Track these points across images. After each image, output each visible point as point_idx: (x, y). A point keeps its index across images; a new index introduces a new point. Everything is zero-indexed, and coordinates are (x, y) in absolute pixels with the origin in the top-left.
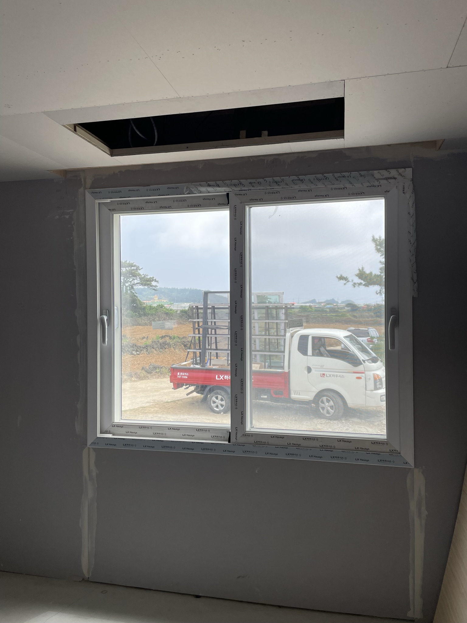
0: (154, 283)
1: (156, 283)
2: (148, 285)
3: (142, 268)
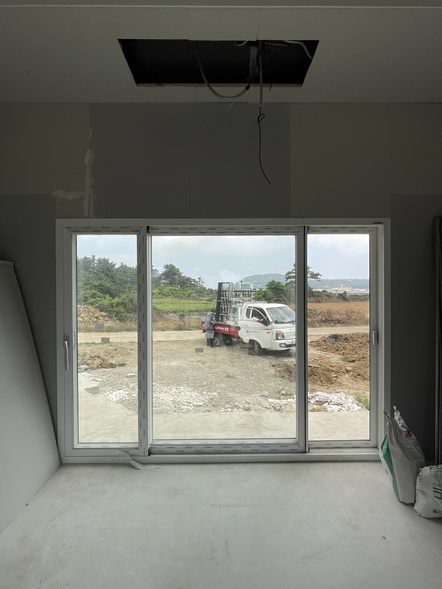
0: (319, 277)
1: (320, 276)
2: (314, 278)
3: (311, 268)
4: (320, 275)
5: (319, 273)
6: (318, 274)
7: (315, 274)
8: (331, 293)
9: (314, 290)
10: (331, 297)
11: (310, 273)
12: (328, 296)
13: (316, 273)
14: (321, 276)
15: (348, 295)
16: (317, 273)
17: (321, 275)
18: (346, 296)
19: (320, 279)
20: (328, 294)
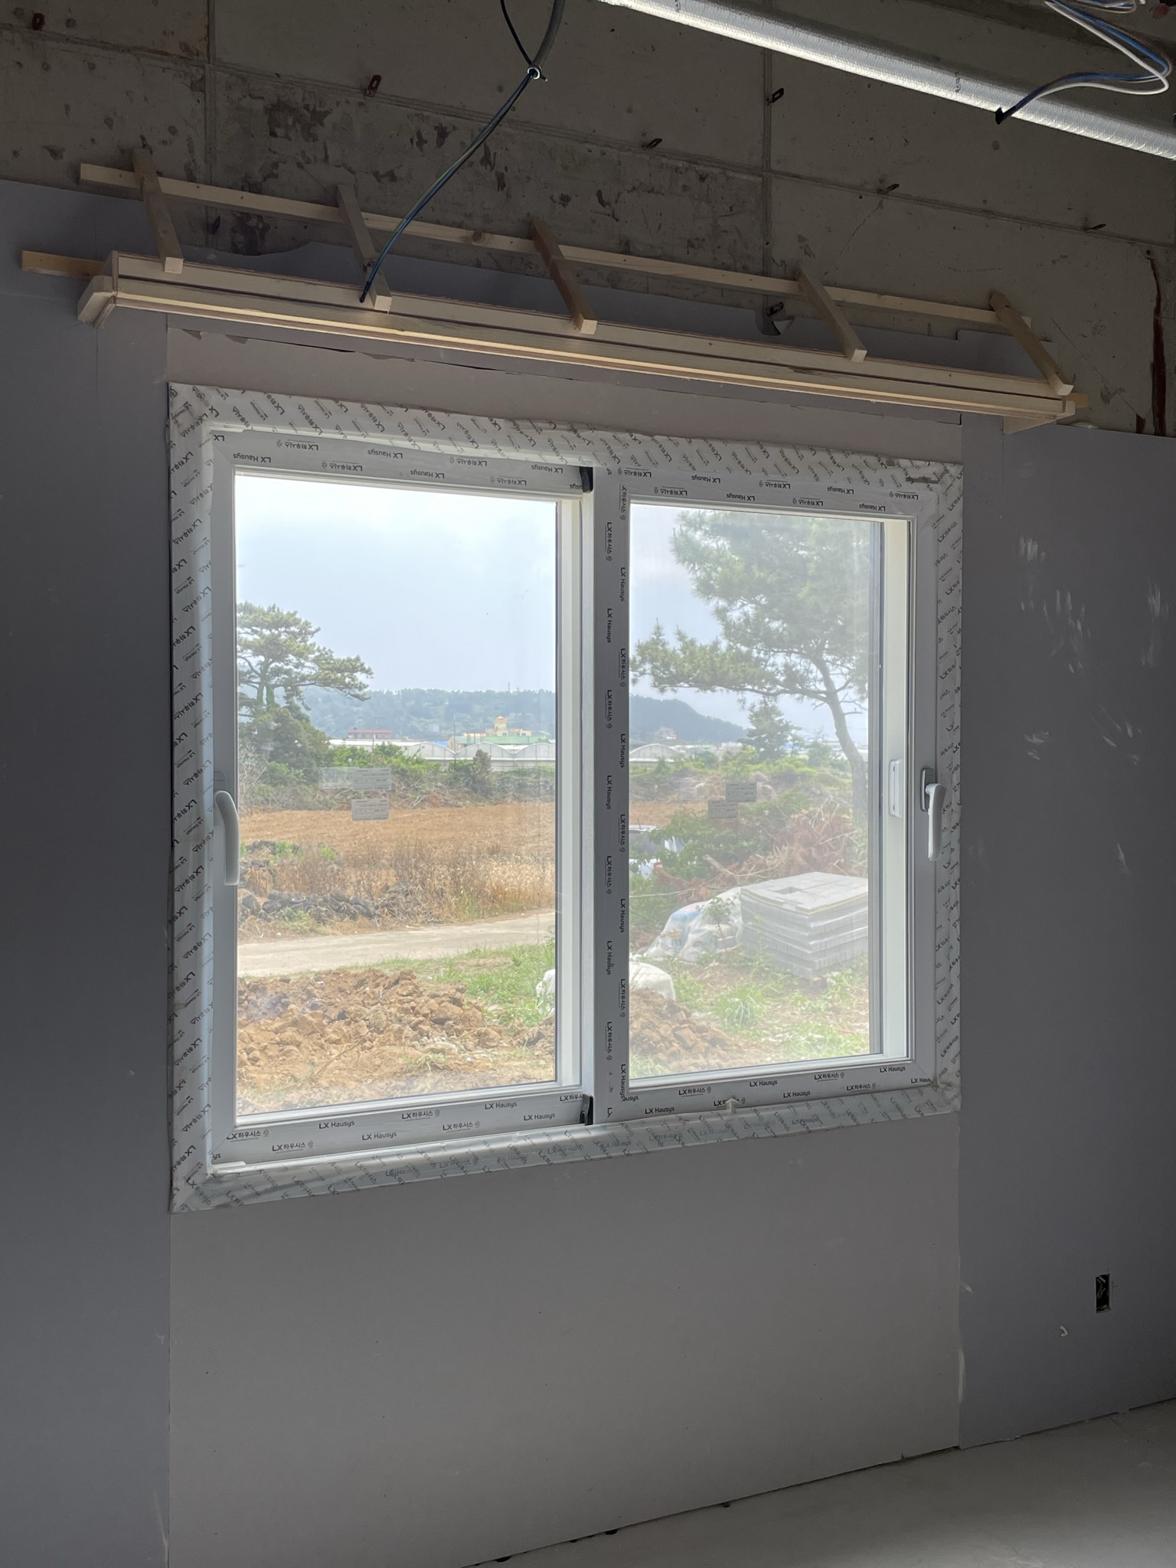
0: (358, 677)
2: (335, 682)
3: (318, 630)
4: (363, 670)
5: (358, 659)
6: (353, 666)
7: (338, 665)
8: (419, 762)
9: (337, 742)
10: (418, 777)
11: (312, 656)
12: (402, 774)
13: (343, 657)
14: (368, 672)
15: (495, 768)
16: (349, 660)
17: (366, 666)
18: (488, 773)
19: (361, 687)
20: (403, 765)
